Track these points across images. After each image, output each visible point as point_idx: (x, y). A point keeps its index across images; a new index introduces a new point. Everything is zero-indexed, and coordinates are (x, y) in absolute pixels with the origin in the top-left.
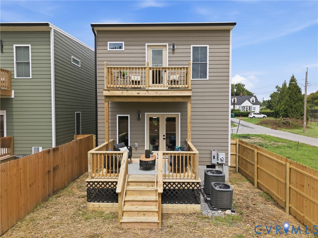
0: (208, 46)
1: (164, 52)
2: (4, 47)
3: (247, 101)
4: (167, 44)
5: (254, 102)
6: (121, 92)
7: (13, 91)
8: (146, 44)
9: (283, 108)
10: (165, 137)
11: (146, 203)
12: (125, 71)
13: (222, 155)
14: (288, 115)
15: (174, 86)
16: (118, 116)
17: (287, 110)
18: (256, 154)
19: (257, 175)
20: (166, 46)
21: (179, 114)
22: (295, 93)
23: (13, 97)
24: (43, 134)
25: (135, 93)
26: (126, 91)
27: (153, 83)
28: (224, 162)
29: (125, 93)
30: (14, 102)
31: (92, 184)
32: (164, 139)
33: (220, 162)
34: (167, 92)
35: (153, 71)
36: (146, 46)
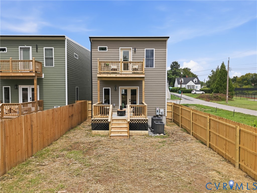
0: (154, 49)
1: (130, 52)
2: (38, 49)
3: (191, 82)
4: (132, 48)
5: (197, 82)
6: (107, 75)
7: (43, 74)
8: (120, 48)
9: (216, 87)
10: (130, 100)
11: (121, 128)
12: (109, 63)
13: (162, 110)
14: (219, 92)
15: (135, 72)
16: (104, 88)
17: (218, 88)
18: (180, 109)
19: (181, 120)
20: (131, 49)
21: (138, 87)
22: (224, 76)
23: (43, 77)
24: (61, 99)
25: (114, 75)
26: (109, 75)
27: (124, 70)
28: (163, 114)
29: (109, 76)
30: (44, 80)
31: (94, 121)
32: (130, 101)
33: (161, 114)
34: (132, 75)
35: (124, 64)
36: (120, 49)
